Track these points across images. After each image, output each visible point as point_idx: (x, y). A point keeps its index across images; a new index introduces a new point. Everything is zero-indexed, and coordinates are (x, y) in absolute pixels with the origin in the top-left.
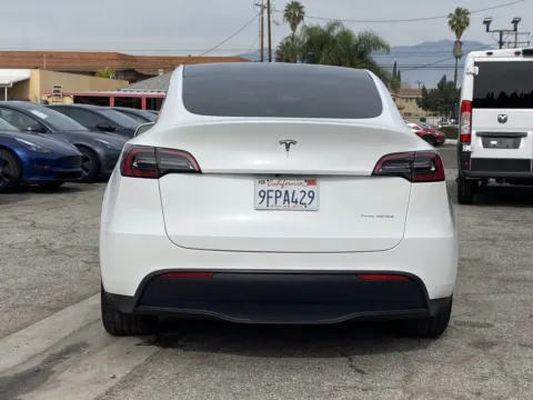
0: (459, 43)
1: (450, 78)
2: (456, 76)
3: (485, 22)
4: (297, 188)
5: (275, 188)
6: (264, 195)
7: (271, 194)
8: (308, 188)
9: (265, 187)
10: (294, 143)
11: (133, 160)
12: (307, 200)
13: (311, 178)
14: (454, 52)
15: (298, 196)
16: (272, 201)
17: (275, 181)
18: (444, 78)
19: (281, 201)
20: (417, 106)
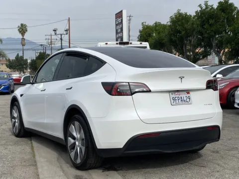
0: (23, 39)
1: (21, 54)
2: (23, 53)
3: (54, 30)
4: (184, 95)
5: (177, 96)
6: (174, 99)
7: (176, 98)
8: (188, 95)
9: (174, 96)
10: (183, 77)
11: (118, 89)
12: (188, 100)
13: (188, 92)
14: (22, 43)
15: (185, 99)
16: (177, 101)
17: (177, 93)
18: (18, 55)
19: (180, 101)
20: (6, 68)
